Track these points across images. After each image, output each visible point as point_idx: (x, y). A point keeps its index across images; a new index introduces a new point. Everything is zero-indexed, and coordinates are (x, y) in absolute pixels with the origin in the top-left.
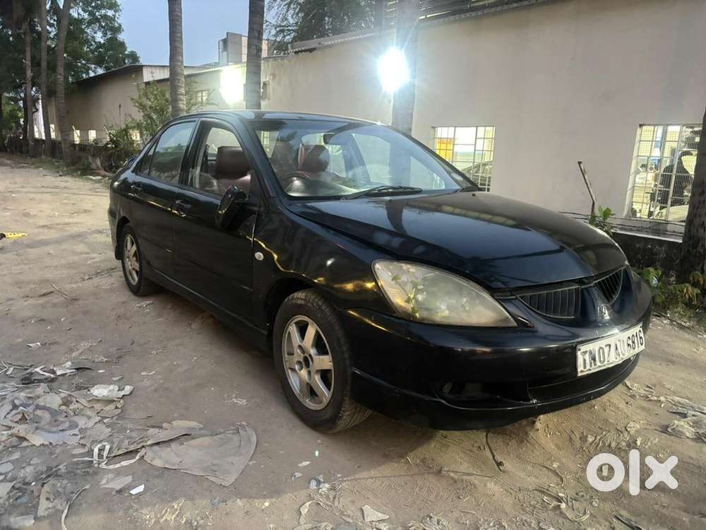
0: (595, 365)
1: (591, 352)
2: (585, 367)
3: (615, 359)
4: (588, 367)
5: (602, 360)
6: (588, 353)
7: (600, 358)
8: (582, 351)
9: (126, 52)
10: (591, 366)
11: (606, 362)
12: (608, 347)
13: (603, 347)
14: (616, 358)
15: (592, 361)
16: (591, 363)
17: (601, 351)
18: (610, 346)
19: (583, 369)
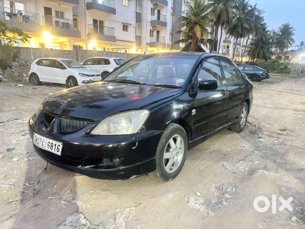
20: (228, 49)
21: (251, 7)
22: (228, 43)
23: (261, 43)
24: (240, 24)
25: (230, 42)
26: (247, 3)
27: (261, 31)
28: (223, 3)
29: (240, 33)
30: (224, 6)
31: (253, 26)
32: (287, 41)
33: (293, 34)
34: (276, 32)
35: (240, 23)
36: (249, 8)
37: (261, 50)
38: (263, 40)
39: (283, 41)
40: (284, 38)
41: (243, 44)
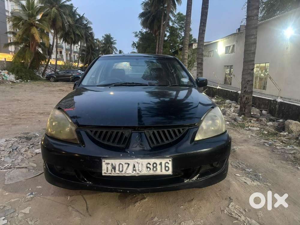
0: (115, 171)
1: (112, 165)
2: (107, 171)
3: (131, 172)
4: (109, 172)
5: (121, 170)
6: (110, 165)
7: (119, 169)
8: (106, 162)
9: (192, 39)
10: (112, 172)
11: (123, 172)
12: (127, 165)
13: (124, 164)
14: (133, 172)
15: (113, 170)
16: (112, 170)
17: (121, 166)
18: (129, 164)
19: (106, 172)
20: (61, 54)
21: (79, 15)
22: (61, 49)
23: (91, 50)
24: (71, 31)
25: (62, 48)
26: (75, 10)
27: (90, 38)
28: (56, 8)
29: (74, 39)
30: (58, 10)
31: (84, 34)
32: (111, 49)
33: (115, 43)
34: (100, 40)
35: (71, 29)
36: (78, 17)
37: (92, 56)
38: (93, 48)
39: (108, 49)
40: (109, 47)
41: (74, 50)
